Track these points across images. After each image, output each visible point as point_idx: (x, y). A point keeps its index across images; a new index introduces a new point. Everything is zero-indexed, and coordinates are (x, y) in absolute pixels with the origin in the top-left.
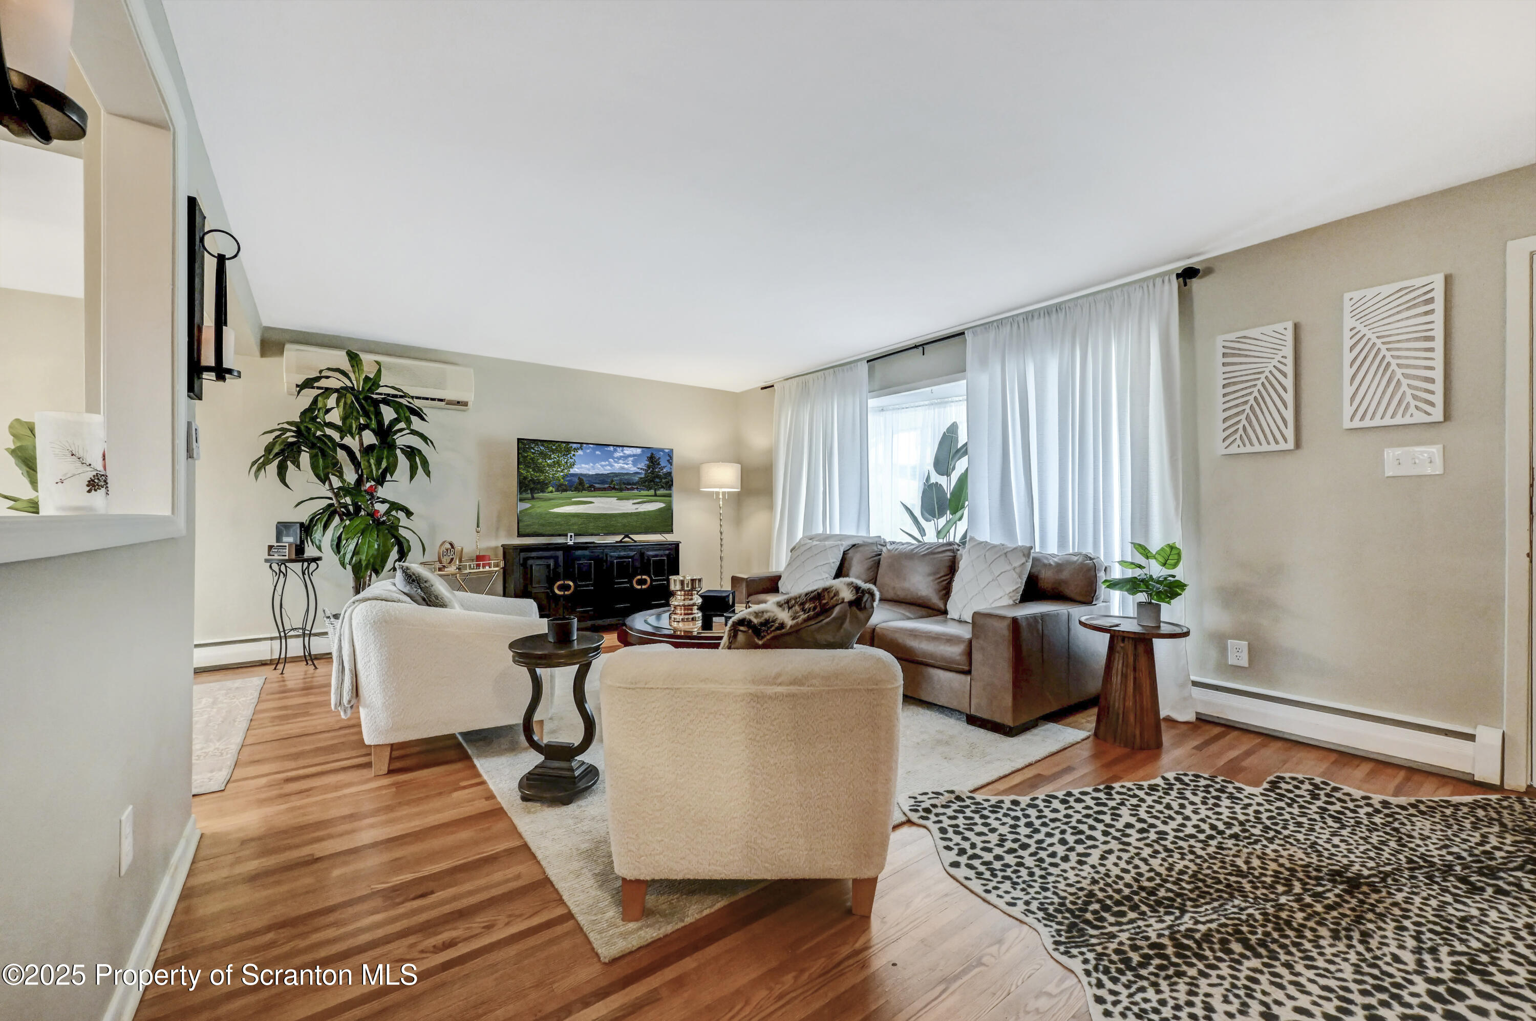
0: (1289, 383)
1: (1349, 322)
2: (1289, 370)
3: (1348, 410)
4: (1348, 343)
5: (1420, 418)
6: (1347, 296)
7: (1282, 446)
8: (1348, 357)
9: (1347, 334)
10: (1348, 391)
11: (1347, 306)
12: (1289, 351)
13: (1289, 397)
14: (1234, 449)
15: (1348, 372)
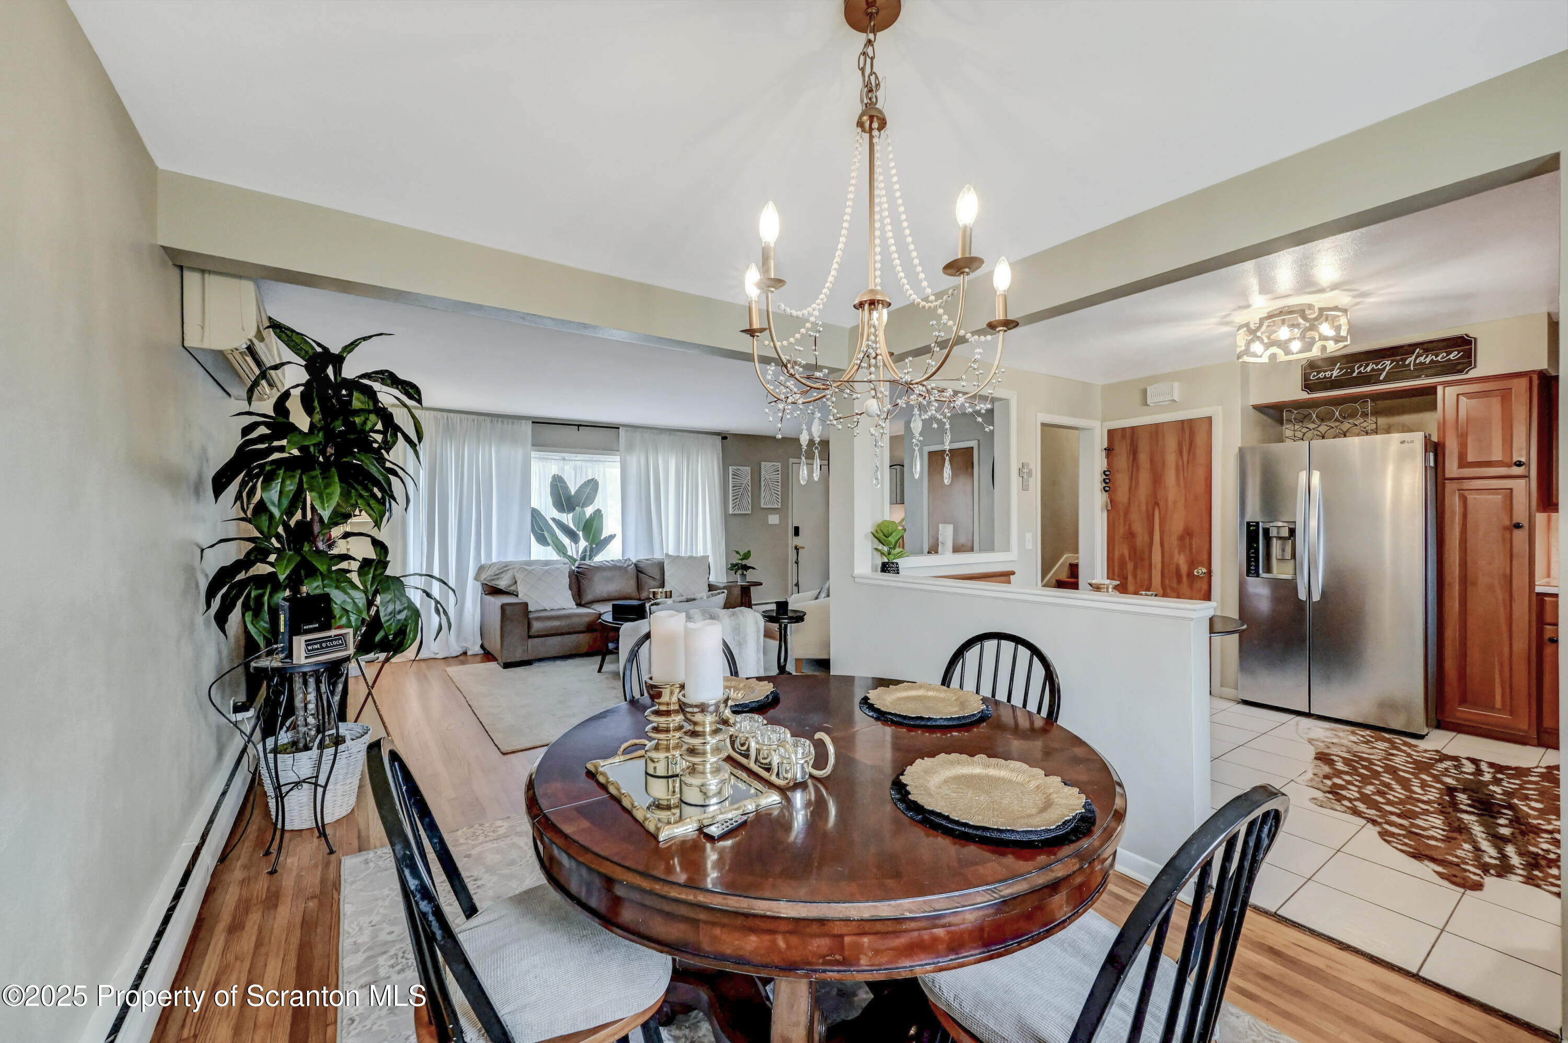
0: (750, 489)
1: (763, 472)
2: (750, 484)
3: (763, 501)
4: (763, 479)
5: (777, 507)
6: (763, 464)
7: (748, 512)
8: (763, 483)
9: (762, 476)
10: (763, 494)
11: (763, 467)
12: (749, 477)
13: (750, 494)
14: (736, 512)
15: (763, 488)
